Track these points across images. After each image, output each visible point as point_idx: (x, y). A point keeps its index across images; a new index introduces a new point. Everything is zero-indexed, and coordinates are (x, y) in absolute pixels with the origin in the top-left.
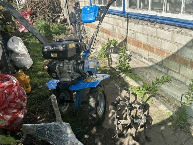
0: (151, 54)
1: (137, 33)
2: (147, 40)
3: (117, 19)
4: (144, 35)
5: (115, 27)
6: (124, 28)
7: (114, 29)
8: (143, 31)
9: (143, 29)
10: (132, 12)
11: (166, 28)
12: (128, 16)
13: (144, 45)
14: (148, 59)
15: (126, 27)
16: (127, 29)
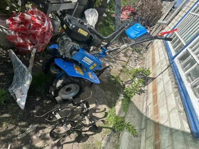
0: (152, 105)
1: (162, 81)
2: (161, 93)
3: (166, 59)
4: (163, 87)
5: (160, 64)
6: (162, 70)
7: (158, 64)
8: (166, 84)
9: (167, 83)
10: (176, 63)
11: (177, 98)
12: (171, 64)
13: (156, 94)
14: (147, 106)
15: (163, 71)
16: (162, 73)
